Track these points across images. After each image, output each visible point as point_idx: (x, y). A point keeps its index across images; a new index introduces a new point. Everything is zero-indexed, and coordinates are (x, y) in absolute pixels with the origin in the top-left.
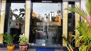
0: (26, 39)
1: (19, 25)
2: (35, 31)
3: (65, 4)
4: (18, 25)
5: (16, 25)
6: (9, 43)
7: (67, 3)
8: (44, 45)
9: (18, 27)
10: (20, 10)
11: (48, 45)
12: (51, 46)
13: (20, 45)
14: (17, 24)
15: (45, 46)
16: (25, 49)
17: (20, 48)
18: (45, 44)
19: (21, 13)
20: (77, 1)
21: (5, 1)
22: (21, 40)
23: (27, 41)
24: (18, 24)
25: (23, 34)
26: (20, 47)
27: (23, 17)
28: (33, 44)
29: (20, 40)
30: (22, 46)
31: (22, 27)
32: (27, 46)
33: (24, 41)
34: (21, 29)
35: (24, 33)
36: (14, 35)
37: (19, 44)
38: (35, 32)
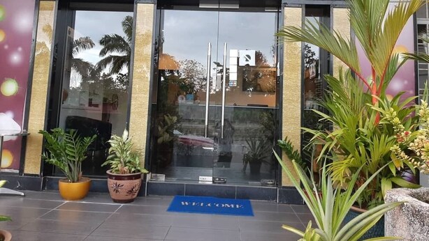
0: (134, 155)
1: (101, 107)
2: (169, 131)
3: (293, 15)
4: (97, 106)
5: (90, 104)
6: (66, 169)
7: (299, 12)
8: (206, 180)
9: (96, 114)
10: (101, 43)
11: (225, 183)
12: (236, 184)
13: (111, 177)
14: (93, 102)
15: (211, 183)
16: (131, 191)
17: (111, 190)
18: (210, 179)
19: (107, 55)
20: (341, 3)
21: (54, 4)
22: (116, 157)
23: (141, 160)
24: (98, 100)
25: (126, 133)
26: (111, 183)
27: (114, 77)
28: (162, 178)
29: (112, 159)
30: (119, 182)
31: (112, 112)
32: (137, 182)
33: (128, 160)
34: (111, 121)
35: (128, 130)
36: (87, 140)
37: (108, 172)
38: (172, 134)
